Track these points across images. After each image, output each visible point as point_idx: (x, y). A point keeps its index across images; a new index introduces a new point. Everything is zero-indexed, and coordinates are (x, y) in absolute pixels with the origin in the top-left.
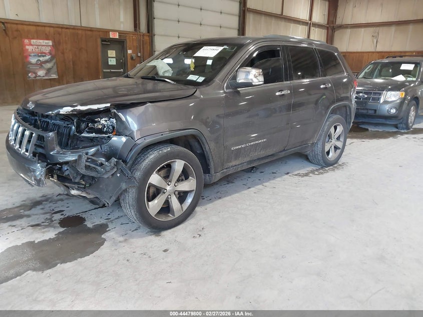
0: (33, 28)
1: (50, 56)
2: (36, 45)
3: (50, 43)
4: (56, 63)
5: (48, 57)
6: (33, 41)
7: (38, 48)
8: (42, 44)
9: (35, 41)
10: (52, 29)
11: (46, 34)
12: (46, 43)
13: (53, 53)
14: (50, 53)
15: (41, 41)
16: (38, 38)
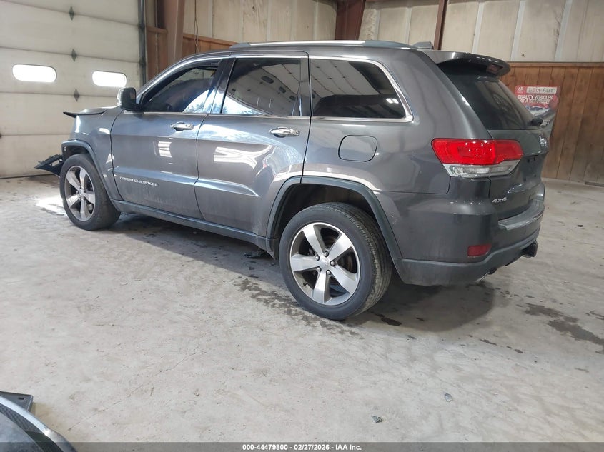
0: (534, 71)
1: (547, 110)
2: (532, 94)
3: (554, 90)
4: (555, 120)
5: (544, 111)
6: (530, 89)
7: (534, 98)
8: (542, 92)
9: (532, 88)
10: (563, 70)
11: (551, 78)
12: (547, 91)
13: (555, 105)
14: (549, 105)
15: (541, 88)
16: (538, 84)
